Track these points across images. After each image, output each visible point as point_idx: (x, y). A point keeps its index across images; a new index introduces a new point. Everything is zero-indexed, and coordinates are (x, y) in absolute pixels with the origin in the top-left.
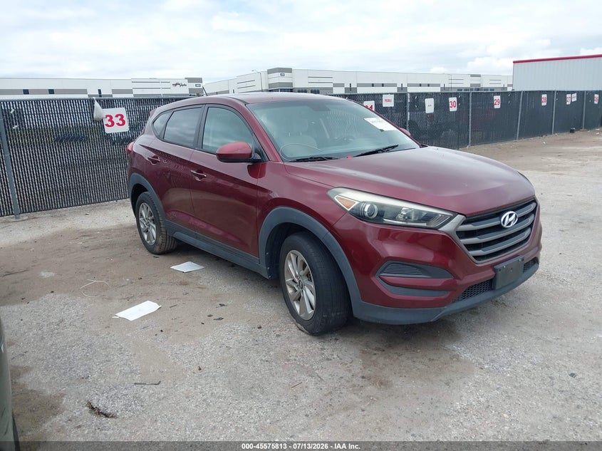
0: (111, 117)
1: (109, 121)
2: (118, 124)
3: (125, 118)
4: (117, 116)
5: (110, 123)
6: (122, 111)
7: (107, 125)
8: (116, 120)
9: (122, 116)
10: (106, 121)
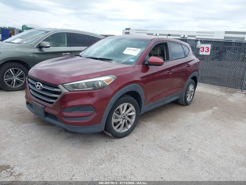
0: (204, 48)
1: (202, 49)
2: (206, 51)
3: (210, 49)
4: (206, 48)
5: (202, 50)
6: (209, 46)
7: (201, 51)
8: (205, 49)
9: (208, 48)
10: (201, 49)
